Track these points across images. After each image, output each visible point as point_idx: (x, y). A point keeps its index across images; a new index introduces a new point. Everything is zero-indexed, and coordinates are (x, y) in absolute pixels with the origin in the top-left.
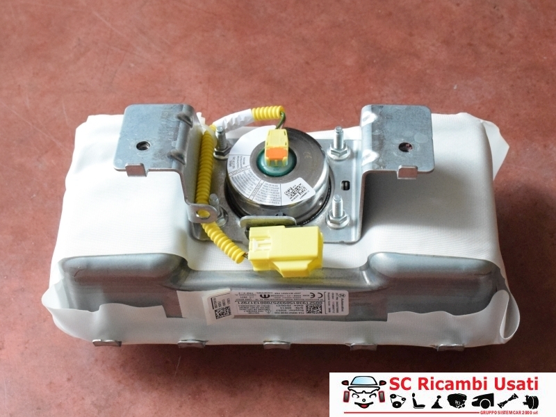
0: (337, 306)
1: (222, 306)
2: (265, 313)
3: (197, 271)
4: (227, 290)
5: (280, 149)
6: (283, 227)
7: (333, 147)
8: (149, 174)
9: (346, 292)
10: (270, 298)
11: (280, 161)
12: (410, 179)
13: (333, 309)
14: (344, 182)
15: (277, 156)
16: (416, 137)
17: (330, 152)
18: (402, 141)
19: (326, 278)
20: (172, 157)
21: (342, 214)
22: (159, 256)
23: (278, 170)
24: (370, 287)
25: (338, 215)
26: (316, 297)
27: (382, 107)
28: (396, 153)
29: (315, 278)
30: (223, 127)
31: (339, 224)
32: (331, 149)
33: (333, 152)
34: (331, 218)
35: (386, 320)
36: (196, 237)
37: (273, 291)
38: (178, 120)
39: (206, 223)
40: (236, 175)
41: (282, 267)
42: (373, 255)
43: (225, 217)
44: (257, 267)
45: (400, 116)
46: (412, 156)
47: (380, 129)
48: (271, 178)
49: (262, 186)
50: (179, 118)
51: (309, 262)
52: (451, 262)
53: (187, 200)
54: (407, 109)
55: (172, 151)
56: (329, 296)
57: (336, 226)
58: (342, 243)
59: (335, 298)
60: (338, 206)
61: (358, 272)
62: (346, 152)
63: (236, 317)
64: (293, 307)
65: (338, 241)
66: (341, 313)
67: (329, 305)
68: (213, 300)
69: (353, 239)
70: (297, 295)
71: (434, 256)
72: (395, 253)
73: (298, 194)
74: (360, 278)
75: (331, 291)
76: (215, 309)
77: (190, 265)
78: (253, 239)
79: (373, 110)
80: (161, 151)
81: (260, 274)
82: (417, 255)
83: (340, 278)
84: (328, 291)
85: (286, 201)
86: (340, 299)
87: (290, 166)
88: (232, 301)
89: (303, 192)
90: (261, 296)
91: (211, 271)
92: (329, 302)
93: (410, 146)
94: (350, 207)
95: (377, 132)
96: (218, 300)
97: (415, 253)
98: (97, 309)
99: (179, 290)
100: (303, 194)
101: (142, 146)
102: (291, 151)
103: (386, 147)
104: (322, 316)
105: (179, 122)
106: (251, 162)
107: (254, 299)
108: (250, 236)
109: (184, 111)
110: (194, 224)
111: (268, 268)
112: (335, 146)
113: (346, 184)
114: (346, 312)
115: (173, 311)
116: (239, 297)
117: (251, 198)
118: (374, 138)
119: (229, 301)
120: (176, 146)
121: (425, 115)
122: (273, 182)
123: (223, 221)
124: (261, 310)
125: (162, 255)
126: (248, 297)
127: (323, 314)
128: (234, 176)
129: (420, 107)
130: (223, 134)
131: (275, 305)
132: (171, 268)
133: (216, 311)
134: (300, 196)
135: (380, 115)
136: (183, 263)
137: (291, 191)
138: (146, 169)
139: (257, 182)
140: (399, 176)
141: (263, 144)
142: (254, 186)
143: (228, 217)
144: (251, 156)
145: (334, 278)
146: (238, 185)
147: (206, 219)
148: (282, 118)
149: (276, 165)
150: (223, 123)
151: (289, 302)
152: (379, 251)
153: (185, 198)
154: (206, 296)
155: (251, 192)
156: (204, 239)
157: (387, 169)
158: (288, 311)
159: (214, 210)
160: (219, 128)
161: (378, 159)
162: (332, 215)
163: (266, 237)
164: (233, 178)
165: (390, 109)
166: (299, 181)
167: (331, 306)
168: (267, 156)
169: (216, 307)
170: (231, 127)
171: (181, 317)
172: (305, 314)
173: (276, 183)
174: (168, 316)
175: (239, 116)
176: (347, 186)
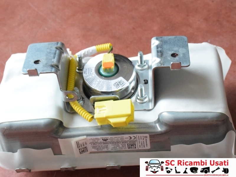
0: (144, 143)
1: (83, 147)
2: (105, 150)
3: (69, 128)
4: (85, 137)
5: (110, 63)
6: (112, 100)
7: (138, 63)
8: (41, 75)
9: (148, 135)
10: (108, 140)
11: (110, 69)
12: (178, 70)
13: (142, 145)
14: (145, 80)
15: (108, 66)
16: (180, 50)
17: (137, 66)
18: (173, 52)
19: (137, 128)
20: (52, 66)
21: (144, 95)
22: (48, 120)
23: (109, 74)
24: (160, 132)
25: (142, 96)
26: (132, 139)
27: (162, 37)
28: (170, 58)
29: (131, 128)
30: (81, 55)
31: (143, 100)
32: (138, 64)
33: (139, 66)
34: (138, 97)
35: (170, 150)
36: (68, 110)
37: (109, 137)
38: (56, 49)
39: (72, 101)
40: (87, 78)
41: (112, 121)
42: (161, 114)
43: (83, 100)
44: (99, 123)
45: (171, 41)
46: (178, 59)
47: (161, 48)
48: (106, 78)
49: (101, 82)
50: (56, 48)
51: (126, 118)
52: (202, 115)
53: (61, 89)
54: (175, 38)
55: (52, 63)
56: (139, 138)
57: (141, 102)
58: (145, 110)
59: (142, 139)
60: (141, 90)
61: (154, 124)
62: (145, 65)
63: (91, 153)
64: (121, 146)
65: (143, 109)
66: (146, 148)
67: (139, 143)
68: (77, 143)
69: (151, 108)
70: (122, 138)
71: (193, 112)
72: (173, 112)
73: (120, 85)
74: (155, 127)
75: (140, 135)
76: (79, 148)
77: (65, 125)
78: (97, 108)
79: (157, 39)
80: (46, 64)
81: (102, 127)
82: (184, 112)
83: (144, 128)
84: (138, 135)
85: (114, 89)
86: (145, 139)
87: (115, 72)
88: (88, 143)
89: (123, 84)
90: (103, 139)
91: (76, 128)
92: (139, 141)
93: (177, 55)
94: (148, 92)
95: (159, 49)
96: (80, 143)
97: (183, 111)
98: (16, 151)
99: (59, 138)
100: (123, 85)
101: (37, 62)
102: (116, 64)
103: (164, 56)
104: (136, 150)
105: (56, 50)
106: (96, 71)
107: (99, 142)
108: (95, 106)
109: (59, 45)
110: (66, 102)
111: (106, 123)
112: (140, 63)
113: (146, 81)
114: (149, 147)
115: (57, 151)
116: (91, 141)
117: (96, 89)
118: (158, 52)
119: (86, 143)
120: (55, 61)
121: (184, 40)
122: (107, 80)
123: (81, 102)
124: (103, 148)
125: (50, 119)
126: (96, 141)
127: (137, 149)
128: (86, 78)
129: (182, 36)
130: (80, 59)
131: (111, 145)
132: (55, 126)
133: (79, 149)
134: (121, 86)
135: (161, 41)
136: (61, 123)
137: (116, 84)
138: (39, 73)
139: (98, 80)
140: (172, 68)
141: (101, 62)
142: (97, 83)
143: (84, 100)
144: (95, 68)
145: (141, 128)
146: (88, 82)
147: (72, 99)
148: (111, 49)
149: (108, 71)
150: (81, 54)
151: (118, 142)
152: (164, 111)
153: (60, 88)
154: (73, 141)
155: (96, 85)
156: (72, 112)
157: (165, 66)
158: (118, 148)
159: (76, 94)
160: (78, 56)
161: (160, 61)
162: (139, 96)
163: (104, 106)
164: (86, 79)
165: (166, 38)
166: (121, 79)
167: (141, 144)
168: (103, 66)
169: (79, 147)
170: (85, 55)
171: (61, 154)
172: (127, 149)
173: (109, 80)
174: (55, 154)
175: (89, 50)
176: (146, 82)
